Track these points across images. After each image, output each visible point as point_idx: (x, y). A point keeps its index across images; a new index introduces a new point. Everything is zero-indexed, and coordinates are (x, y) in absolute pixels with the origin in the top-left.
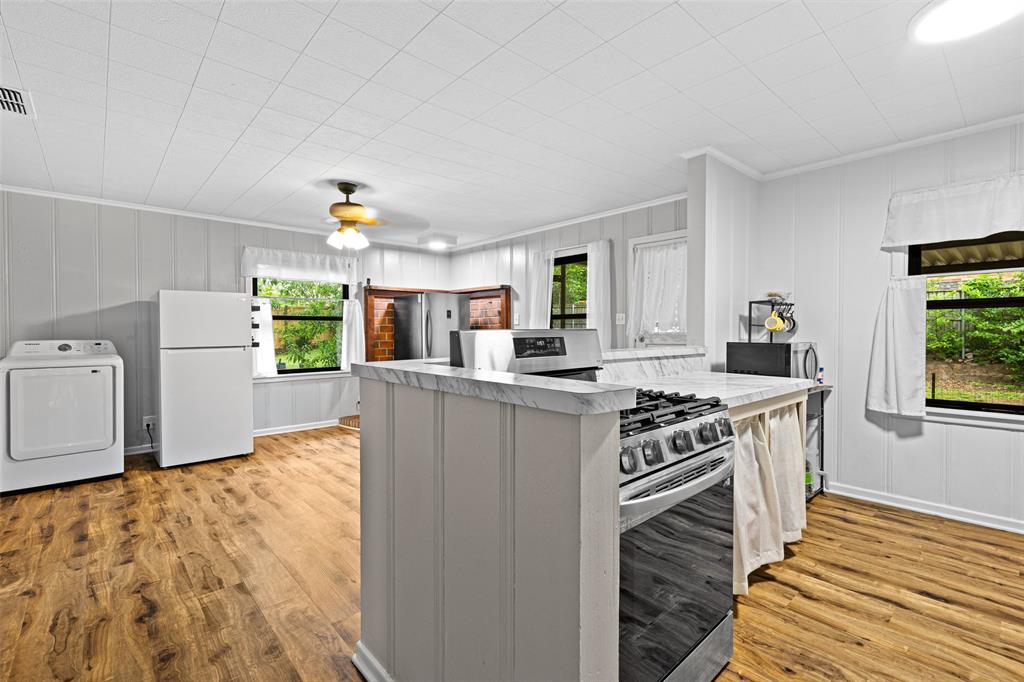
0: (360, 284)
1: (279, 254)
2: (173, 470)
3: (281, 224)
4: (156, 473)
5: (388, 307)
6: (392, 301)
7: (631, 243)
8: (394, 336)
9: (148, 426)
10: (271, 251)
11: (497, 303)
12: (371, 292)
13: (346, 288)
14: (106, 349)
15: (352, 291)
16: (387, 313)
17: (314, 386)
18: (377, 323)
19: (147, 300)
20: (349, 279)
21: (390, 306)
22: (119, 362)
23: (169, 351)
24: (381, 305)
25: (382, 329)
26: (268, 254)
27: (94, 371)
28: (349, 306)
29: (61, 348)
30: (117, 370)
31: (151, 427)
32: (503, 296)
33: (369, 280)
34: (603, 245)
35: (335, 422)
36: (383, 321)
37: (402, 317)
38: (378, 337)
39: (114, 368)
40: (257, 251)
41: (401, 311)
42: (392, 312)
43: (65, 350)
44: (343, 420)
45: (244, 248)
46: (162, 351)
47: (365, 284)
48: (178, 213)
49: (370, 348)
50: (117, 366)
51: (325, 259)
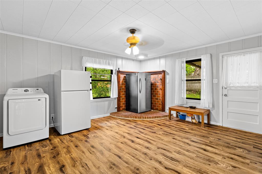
0: (116, 70)
1: (93, 59)
2: (65, 135)
3: (94, 49)
4: (60, 137)
5: (124, 77)
6: (125, 75)
7: (221, 55)
8: (126, 87)
9: (53, 118)
10: (91, 58)
11: (160, 76)
12: (119, 72)
13: (112, 71)
14: (40, 91)
15: (114, 72)
16: (124, 79)
17: (103, 103)
18: (121, 83)
19: (53, 74)
20: (113, 68)
21: (125, 77)
22: (47, 96)
23: (64, 92)
24: (122, 76)
25: (122, 84)
26: (90, 59)
27: (39, 100)
28: (113, 77)
29: (25, 91)
30: (47, 99)
31: (54, 118)
32: (163, 74)
33: (119, 68)
34: (209, 56)
35: (109, 115)
36: (122, 82)
37: (128, 81)
38: (121, 87)
39: (46, 98)
40: (87, 58)
41: (127, 79)
42: (125, 79)
43: (26, 91)
44: (111, 114)
45: (83, 57)
46: (62, 92)
47: (117, 70)
48: (63, 44)
49: (119, 90)
50: (47, 98)
51: (106, 61)
